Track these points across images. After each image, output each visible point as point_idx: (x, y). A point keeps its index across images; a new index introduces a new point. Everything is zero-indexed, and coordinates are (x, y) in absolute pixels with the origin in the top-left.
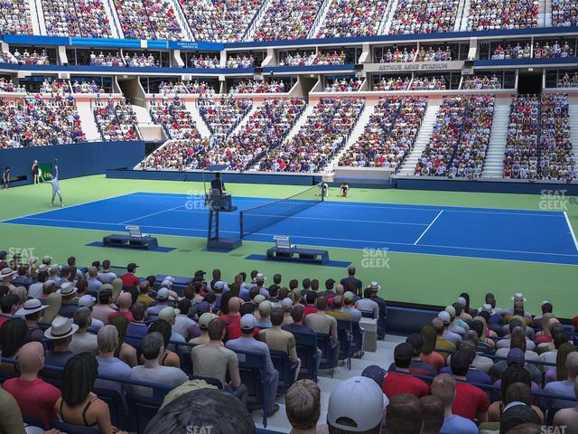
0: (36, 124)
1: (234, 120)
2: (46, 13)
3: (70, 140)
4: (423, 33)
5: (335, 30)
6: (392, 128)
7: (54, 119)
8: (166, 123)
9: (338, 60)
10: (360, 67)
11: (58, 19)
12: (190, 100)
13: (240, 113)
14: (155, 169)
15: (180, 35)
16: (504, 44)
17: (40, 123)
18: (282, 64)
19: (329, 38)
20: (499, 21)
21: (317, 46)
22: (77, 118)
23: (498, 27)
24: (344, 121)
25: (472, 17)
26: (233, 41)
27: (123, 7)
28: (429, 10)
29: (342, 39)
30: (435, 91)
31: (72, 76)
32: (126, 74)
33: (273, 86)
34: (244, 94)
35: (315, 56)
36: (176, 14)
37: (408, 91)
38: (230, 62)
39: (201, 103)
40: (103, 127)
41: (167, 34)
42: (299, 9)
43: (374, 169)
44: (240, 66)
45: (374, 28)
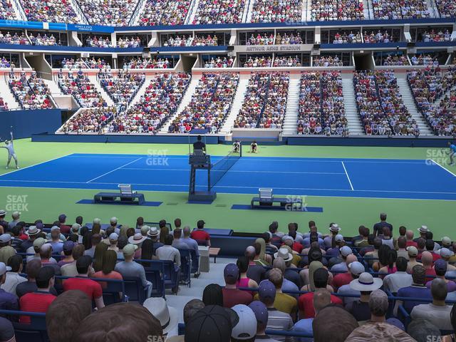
1: (132, 91)
4: (278, 22)
5: (207, 18)
6: (267, 96)
8: (75, 93)
9: (213, 42)
10: (232, 48)
12: (92, 74)
13: (137, 85)
14: (76, 133)
15: (76, 19)
16: (341, 32)
18: (166, 45)
19: (203, 24)
20: (335, 14)
21: (193, 30)
23: (336, 19)
24: (227, 92)
25: (314, 11)
26: (122, 25)
28: (281, 4)
29: (214, 25)
30: (293, 68)
32: (31, 52)
33: (161, 63)
34: (136, 69)
35: (193, 39)
36: (70, 1)
37: (272, 68)
38: (120, 43)
39: (101, 76)
40: (21, 97)
41: (65, 18)
42: (174, 0)
43: (264, 129)
44: (130, 46)
45: (239, 17)
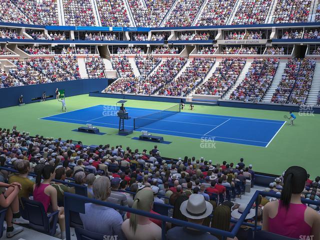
0: (58, 71)
1: (151, 68)
2: (65, 14)
3: (74, 78)
4: (248, 24)
5: (205, 22)
6: (226, 74)
7: (67, 67)
8: (119, 69)
9: (205, 37)
10: (216, 42)
11: (71, 17)
12: (131, 57)
13: (155, 64)
14: (111, 93)
15: (129, 24)
16: (289, 31)
17: (60, 70)
18: (178, 39)
19: (202, 26)
20: (288, 18)
21: (195, 30)
22: (77, 67)
23: (287, 22)
24: (203, 70)
25: (274, 16)
26: (155, 26)
27: (102, 10)
28: (253, 12)
29: (208, 27)
31: (76, 45)
32: (102, 44)
33: (172, 51)
34: (158, 54)
35: (194, 35)
36: (128, 13)
37: (238, 55)
38: (153, 37)
39: (137, 59)
40: (89, 71)
41: (123, 24)
42: (189, 10)
43: (211, 96)
44: (157, 40)
45: (225, 21)
